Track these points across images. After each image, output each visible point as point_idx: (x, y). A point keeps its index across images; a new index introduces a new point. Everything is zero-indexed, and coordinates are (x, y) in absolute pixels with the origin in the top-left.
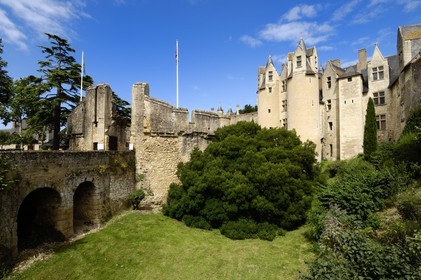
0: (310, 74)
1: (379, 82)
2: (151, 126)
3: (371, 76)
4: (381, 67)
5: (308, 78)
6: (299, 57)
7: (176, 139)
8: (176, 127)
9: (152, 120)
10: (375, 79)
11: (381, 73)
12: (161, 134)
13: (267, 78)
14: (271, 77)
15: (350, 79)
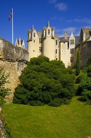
0: (53, 38)
1: (72, 45)
2: (4, 54)
3: (70, 43)
4: (73, 40)
5: (52, 40)
6: (49, 30)
7: (15, 63)
8: (16, 56)
9: (4, 51)
10: (71, 44)
11: (73, 42)
12: (8, 60)
13: (33, 36)
14: (34, 35)
15: (64, 43)
